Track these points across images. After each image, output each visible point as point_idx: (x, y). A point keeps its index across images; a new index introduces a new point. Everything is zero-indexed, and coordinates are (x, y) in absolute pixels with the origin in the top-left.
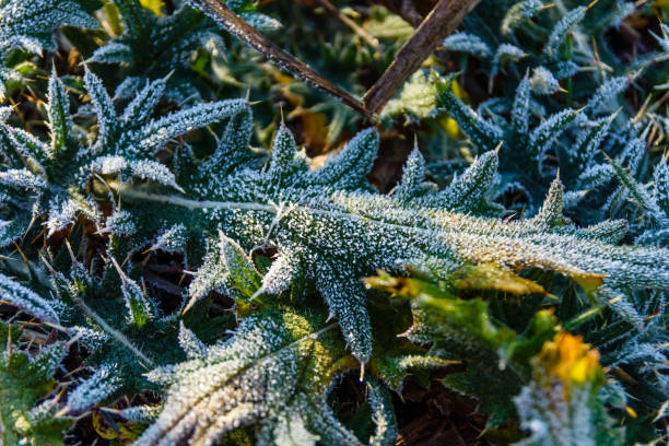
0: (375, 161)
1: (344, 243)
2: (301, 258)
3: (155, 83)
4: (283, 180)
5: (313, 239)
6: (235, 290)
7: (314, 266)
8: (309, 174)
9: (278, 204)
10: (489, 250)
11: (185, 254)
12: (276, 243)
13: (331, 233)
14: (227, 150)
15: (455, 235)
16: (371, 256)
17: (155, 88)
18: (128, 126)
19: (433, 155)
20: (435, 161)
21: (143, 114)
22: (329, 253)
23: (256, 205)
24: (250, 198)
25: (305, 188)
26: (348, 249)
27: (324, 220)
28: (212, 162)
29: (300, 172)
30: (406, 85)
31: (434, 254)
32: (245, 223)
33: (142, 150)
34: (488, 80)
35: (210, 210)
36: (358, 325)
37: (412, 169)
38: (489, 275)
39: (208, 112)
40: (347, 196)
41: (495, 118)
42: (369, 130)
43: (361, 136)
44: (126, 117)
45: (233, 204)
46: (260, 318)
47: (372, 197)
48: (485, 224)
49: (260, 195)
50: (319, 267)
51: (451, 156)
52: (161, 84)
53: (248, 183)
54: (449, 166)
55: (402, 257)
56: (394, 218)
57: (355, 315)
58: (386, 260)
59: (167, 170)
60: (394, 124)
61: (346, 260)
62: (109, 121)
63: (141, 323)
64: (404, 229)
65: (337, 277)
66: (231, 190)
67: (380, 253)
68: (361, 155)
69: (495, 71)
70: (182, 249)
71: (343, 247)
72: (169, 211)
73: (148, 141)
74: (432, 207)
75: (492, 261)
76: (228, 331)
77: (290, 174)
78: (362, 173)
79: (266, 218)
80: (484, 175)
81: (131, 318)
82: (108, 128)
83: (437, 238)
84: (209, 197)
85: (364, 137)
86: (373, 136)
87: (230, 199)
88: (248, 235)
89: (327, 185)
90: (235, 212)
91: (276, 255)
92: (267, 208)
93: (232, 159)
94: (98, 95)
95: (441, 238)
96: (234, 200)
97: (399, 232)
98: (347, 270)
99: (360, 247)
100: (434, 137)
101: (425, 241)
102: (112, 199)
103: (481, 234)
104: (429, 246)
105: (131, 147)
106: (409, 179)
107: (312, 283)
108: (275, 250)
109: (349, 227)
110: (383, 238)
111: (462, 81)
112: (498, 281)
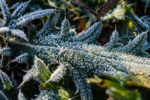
0: (100, 34)
1: (84, 64)
2: (67, 68)
3: (24, 3)
4: (65, 39)
5: (73, 61)
6: (40, 79)
7: (72, 71)
8: (74, 37)
9: (61, 47)
10: (142, 70)
11: (27, 64)
12: (59, 62)
13: (80, 59)
14: (47, 27)
15: (128, 63)
16: (94, 69)
17: (24, 5)
18: (14, 18)
19: (123, 34)
20: (123, 36)
21: (19, 14)
22: (78, 67)
23: (54, 47)
24: (52, 45)
25: (72, 42)
26: (86, 66)
27: (77, 54)
28: (41, 32)
29: (71, 36)
30: (115, 9)
31: (119, 70)
32: (49, 54)
33: (17, 26)
34: (144, 9)
35: (37, 48)
36: (87, 96)
37: (114, 37)
38: (141, 80)
39: (40, 13)
40: (88, 46)
41: (147, 22)
42: (99, 23)
43: (96, 24)
44: (13, 15)
45: (46, 47)
46: (49, 91)
47: (97, 47)
48: (141, 59)
49: (55, 44)
50: (74, 72)
51: (129, 35)
52: (26, 4)
53: (51, 39)
54: (128, 38)
55: (107, 71)
56: (105, 55)
57: (86, 92)
58: (100, 71)
59: (23, 33)
60: (109, 22)
61: (84, 70)
62: (7, 15)
63: (9, 89)
64: (108, 59)
65: (81, 77)
66: (45, 42)
67: (98, 68)
68: (95, 31)
69: (147, 6)
70: (27, 62)
71: (84, 65)
72: (24, 48)
73: (19, 23)
74: (120, 51)
75: (143, 74)
76: (36, 95)
77: (67, 36)
78: (95, 38)
79: (56, 52)
80: (141, 41)
81: (5, 87)
82: (6, 18)
83: (121, 64)
84: (38, 44)
85: (96, 25)
86: (100, 25)
87: (45, 45)
88: (49, 58)
89: (81, 41)
90: (45, 49)
91: (58, 67)
92: (57, 48)
93: (48, 31)
94: (4, 6)
95: (123, 64)
96: (46, 45)
97: (106, 61)
98: (85, 74)
99: (91, 66)
100: (124, 28)
101: (116, 65)
102: (5, 43)
103: (139, 63)
104: (118, 67)
105: (13, 25)
106: (112, 41)
107: (71, 78)
108: (58, 65)
109: (87, 58)
110: (100, 62)
111: (135, 9)
112: (145, 83)
